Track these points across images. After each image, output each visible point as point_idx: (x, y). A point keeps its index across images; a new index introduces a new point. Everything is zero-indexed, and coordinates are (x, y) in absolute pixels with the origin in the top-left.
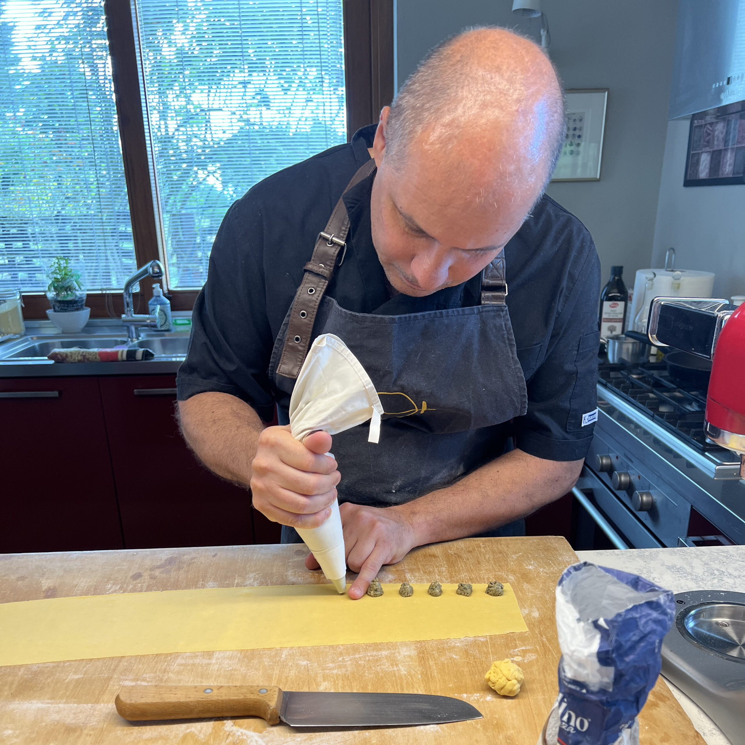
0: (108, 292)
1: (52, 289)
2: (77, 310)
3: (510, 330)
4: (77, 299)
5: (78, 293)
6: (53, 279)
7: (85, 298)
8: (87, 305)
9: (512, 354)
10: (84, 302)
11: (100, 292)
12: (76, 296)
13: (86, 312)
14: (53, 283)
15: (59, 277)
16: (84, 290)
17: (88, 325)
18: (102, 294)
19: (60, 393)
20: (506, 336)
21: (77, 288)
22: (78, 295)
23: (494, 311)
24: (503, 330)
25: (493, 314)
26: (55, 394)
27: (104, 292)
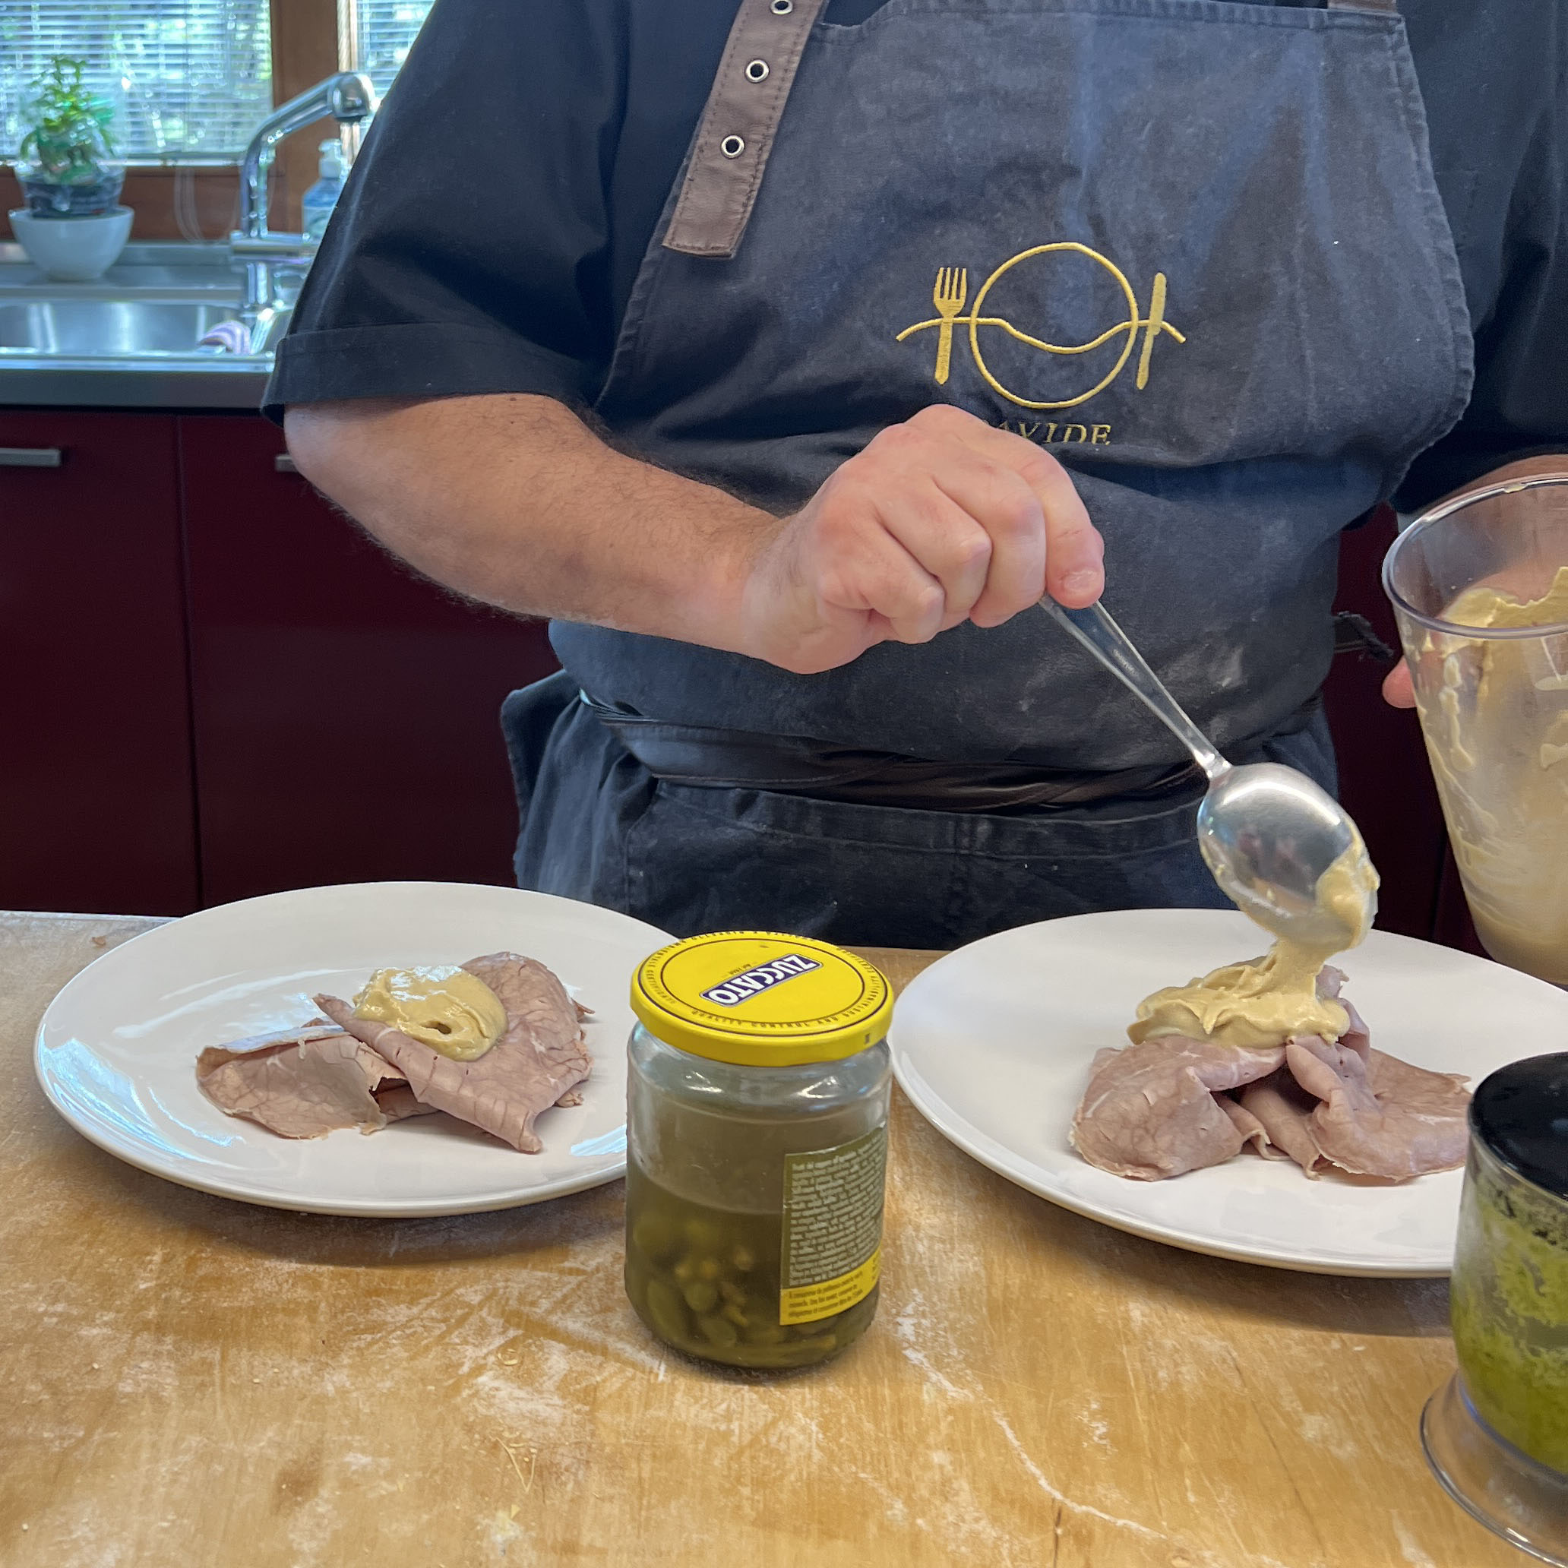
0: (181, 163)
1: (32, 148)
2: (97, 213)
3: (1411, 86)
4: (100, 180)
5: (104, 164)
6: (40, 123)
7: (120, 180)
8: (126, 201)
9: (1418, 152)
10: (118, 191)
11: (158, 163)
12: (98, 172)
13: (121, 222)
14: (37, 132)
15: (53, 114)
16: (119, 158)
17: (123, 262)
18: (165, 167)
19: (64, 457)
20: (1399, 102)
21: (101, 148)
22: (105, 170)
23: (1364, 29)
24: (1390, 84)
25: (1360, 37)
26: (51, 456)
27: (170, 163)
